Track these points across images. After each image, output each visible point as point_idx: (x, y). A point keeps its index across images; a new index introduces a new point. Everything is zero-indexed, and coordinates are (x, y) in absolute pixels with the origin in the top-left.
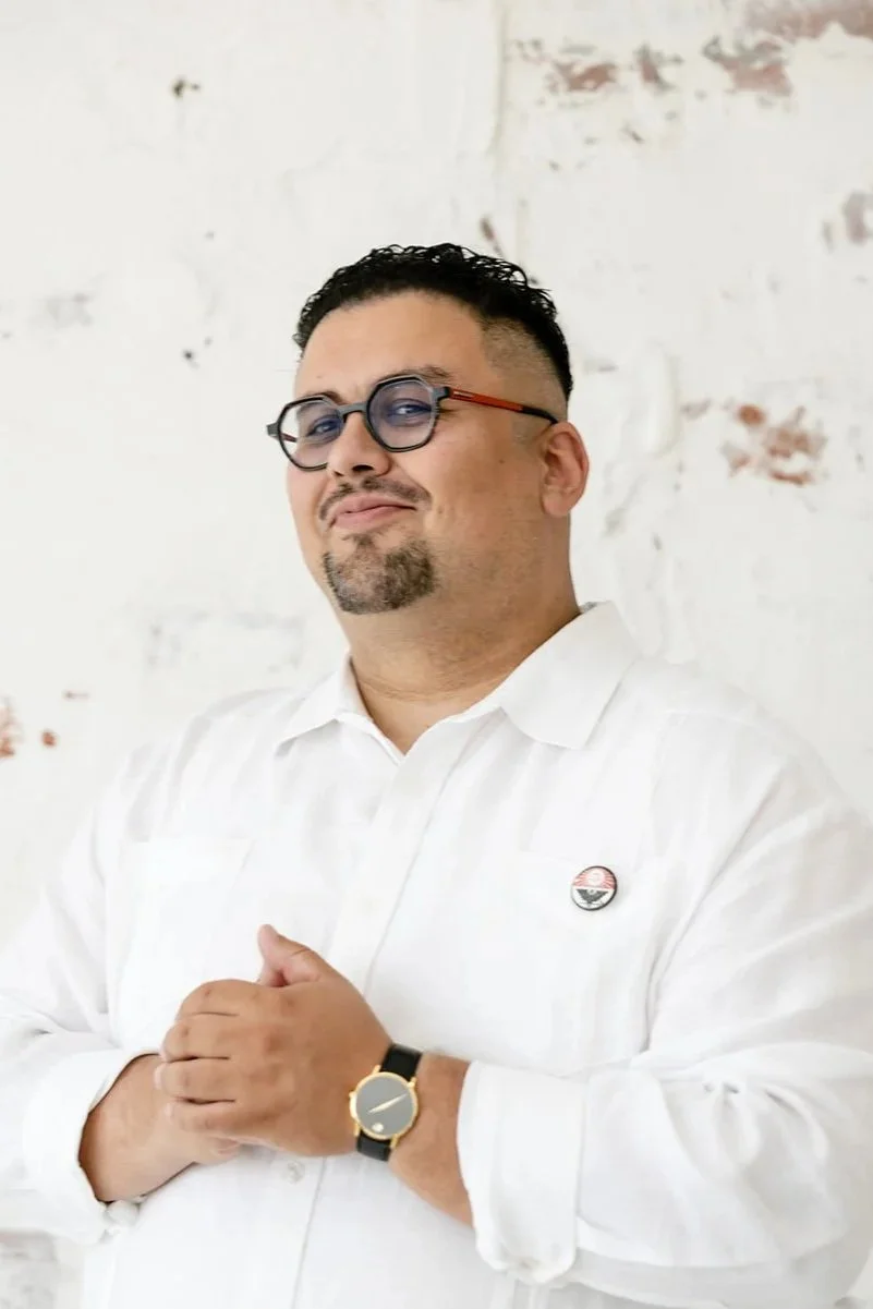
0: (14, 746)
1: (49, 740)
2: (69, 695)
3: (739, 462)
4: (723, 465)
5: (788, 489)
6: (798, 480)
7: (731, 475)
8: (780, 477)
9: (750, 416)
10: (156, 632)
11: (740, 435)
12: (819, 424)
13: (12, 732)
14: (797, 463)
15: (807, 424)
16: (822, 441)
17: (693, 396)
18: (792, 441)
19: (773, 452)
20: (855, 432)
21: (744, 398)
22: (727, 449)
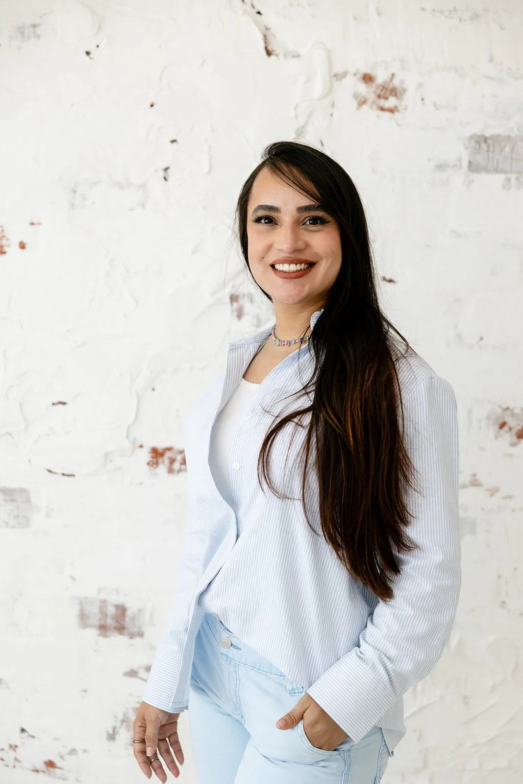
0: (6, 249)
1: (22, 246)
2: (32, 224)
3: (362, 102)
4: (354, 104)
5: (387, 115)
6: (391, 111)
7: (358, 109)
8: (382, 109)
9: (368, 79)
10: (74, 192)
11: (363, 89)
12: (402, 82)
13: (4, 242)
14: (391, 102)
15: (396, 82)
16: (404, 91)
17: (338, 68)
18: (389, 91)
19: (379, 97)
20: (420, 86)
21: (364, 70)
22: (355, 96)
